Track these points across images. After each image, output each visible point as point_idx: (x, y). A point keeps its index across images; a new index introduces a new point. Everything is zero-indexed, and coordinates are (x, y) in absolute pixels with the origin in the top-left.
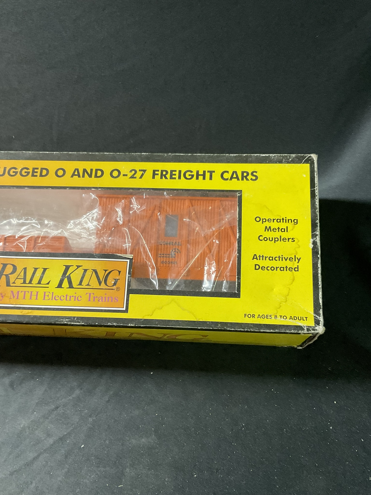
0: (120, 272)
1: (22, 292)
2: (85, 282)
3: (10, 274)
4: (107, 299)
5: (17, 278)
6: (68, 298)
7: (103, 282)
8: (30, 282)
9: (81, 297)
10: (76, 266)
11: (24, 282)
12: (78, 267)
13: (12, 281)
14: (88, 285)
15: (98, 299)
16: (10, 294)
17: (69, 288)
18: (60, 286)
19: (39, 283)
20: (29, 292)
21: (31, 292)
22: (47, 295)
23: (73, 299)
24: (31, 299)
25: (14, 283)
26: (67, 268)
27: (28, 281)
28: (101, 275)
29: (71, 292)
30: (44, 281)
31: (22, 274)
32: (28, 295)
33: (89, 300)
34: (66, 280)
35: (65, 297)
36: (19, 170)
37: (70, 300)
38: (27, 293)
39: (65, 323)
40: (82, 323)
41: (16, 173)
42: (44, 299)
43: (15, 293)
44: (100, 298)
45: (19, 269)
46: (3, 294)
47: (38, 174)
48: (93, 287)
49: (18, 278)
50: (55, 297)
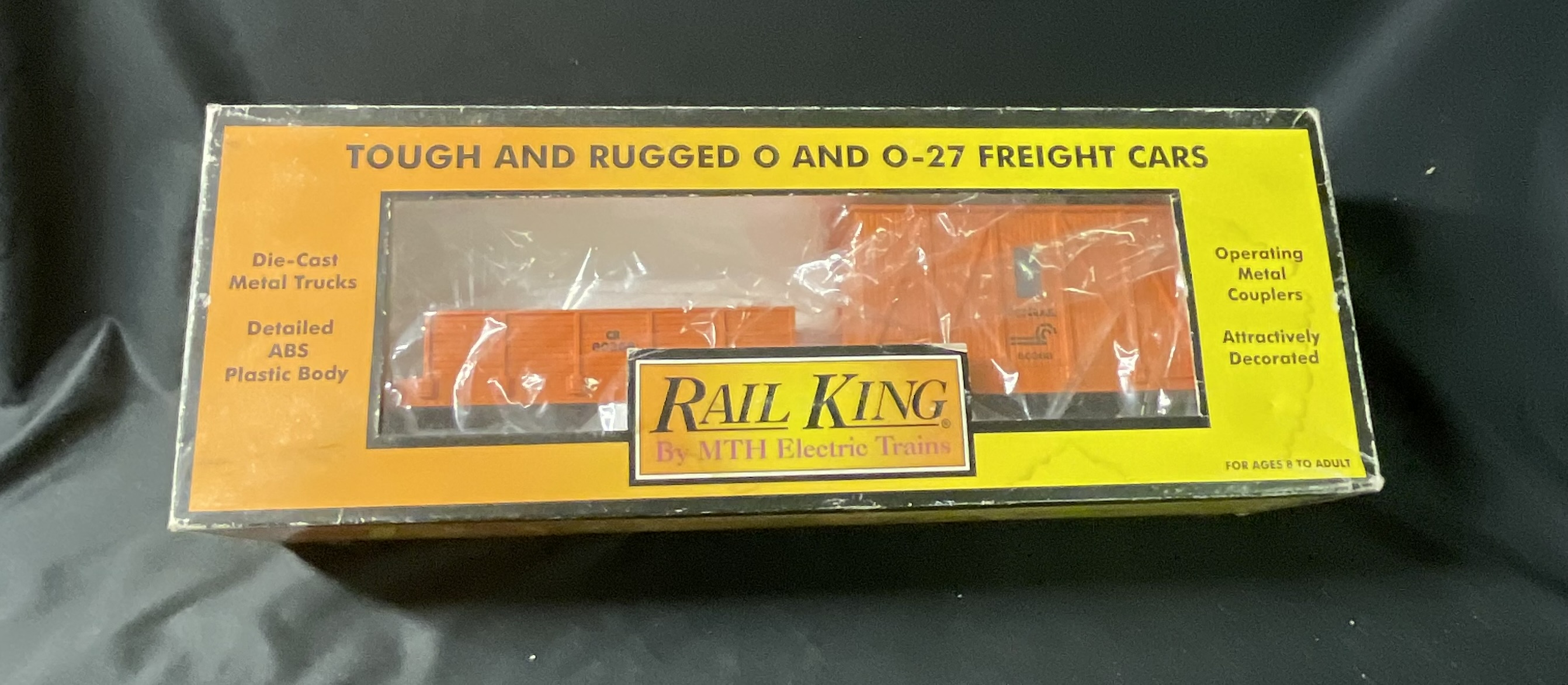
0: (944, 385)
1: (726, 441)
2: (869, 412)
4: (924, 447)
5: (709, 411)
6: (836, 451)
7: (911, 409)
8: (743, 418)
9: (865, 447)
10: (843, 375)
11: (729, 419)
12: (848, 377)
13: (697, 418)
14: (877, 418)
15: (905, 449)
16: (697, 449)
17: (835, 426)
18: (813, 423)
19: (764, 418)
20: (744, 441)
21: (749, 442)
22: (787, 446)
23: (846, 451)
24: (749, 457)
25: (704, 422)
26: (823, 380)
27: (736, 415)
28: (905, 394)
29: (840, 436)
30: (775, 414)
31: (720, 400)
32: (741, 450)
33: (885, 452)
34: (824, 409)
35: (829, 448)
36: (666, 153)
37: (841, 454)
38: (738, 444)
39: (839, 507)
40: (877, 505)
41: (661, 159)
42: (781, 455)
43: (711, 446)
44: (909, 446)
45: (711, 390)
46: (682, 452)
47: (715, 161)
48: (889, 421)
49: (713, 409)
50: (805, 450)
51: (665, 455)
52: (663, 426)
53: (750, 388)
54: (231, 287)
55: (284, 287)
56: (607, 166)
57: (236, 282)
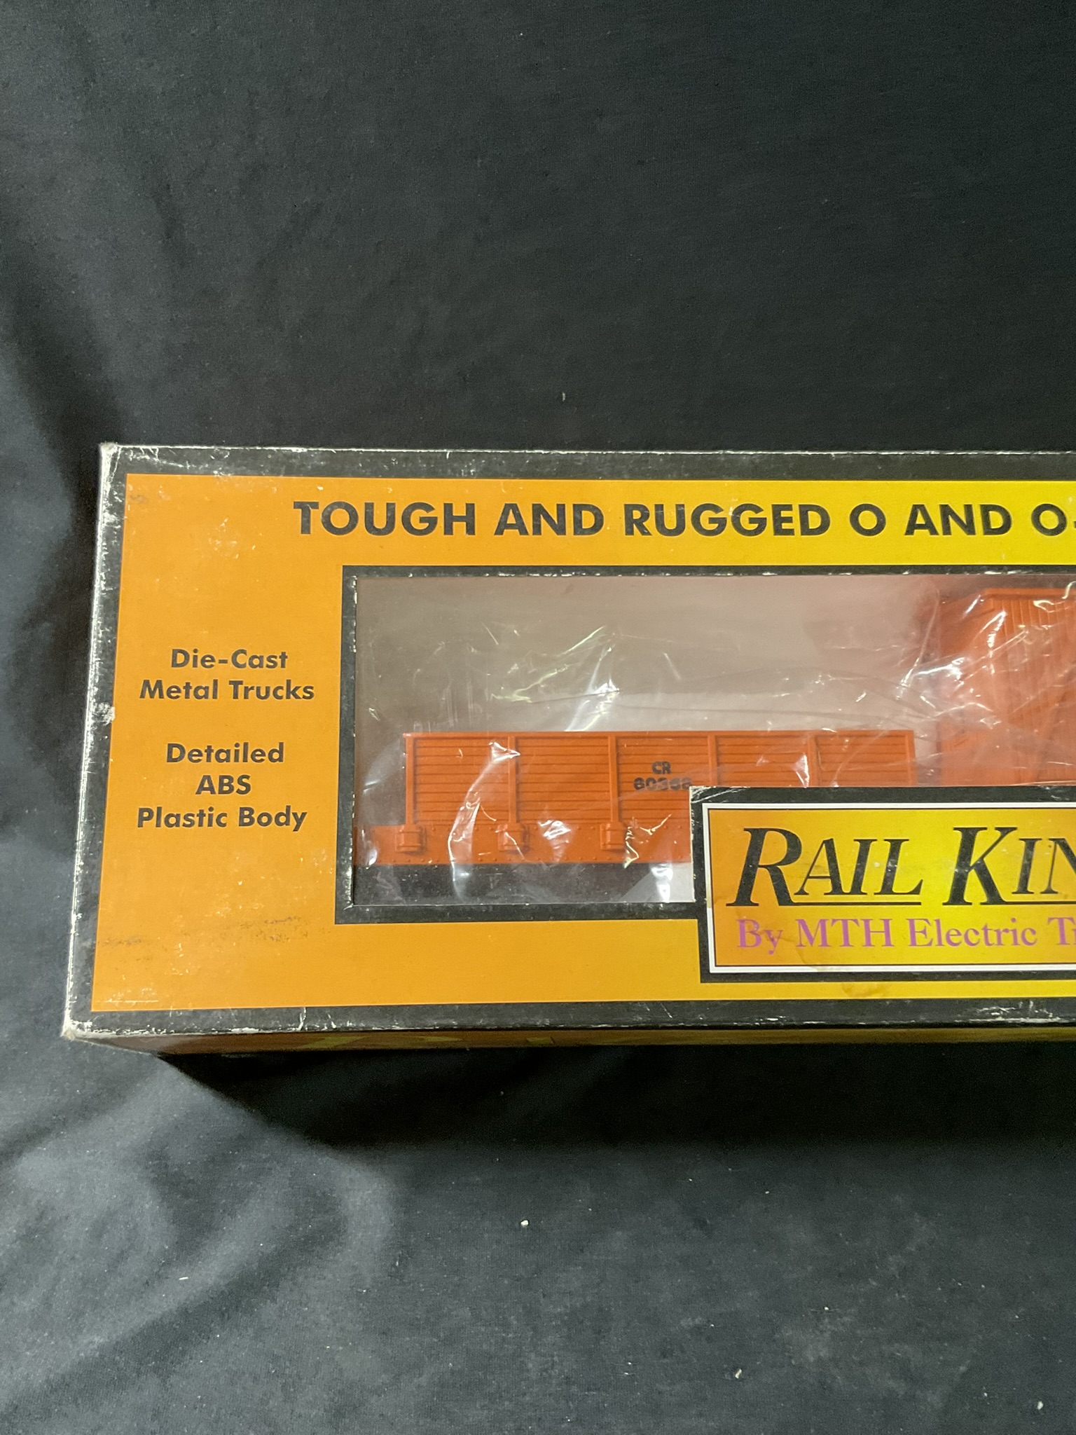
1: (834, 921)
2: (1037, 883)
3: (780, 864)
5: (808, 877)
6: (993, 937)
8: (856, 889)
9: (1034, 932)
10: (997, 829)
11: (837, 889)
12: (1005, 831)
13: (792, 886)
14: (1049, 891)
16: (794, 930)
17: (990, 902)
18: (957, 897)
19: (887, 888)
20: (860, 921)
21: (867, 922)
22: (922, 929)
23: (1007, 938)
24: (868, 943)
25: (802, 892)
26: (969, 836)
27: (847, 883)
29: (998, 915)
30: (902, 883)
31: (823, 859)
32: (857, 932)
33: (1063, 942)
34: (973, 878)
35: (982, 933)
36: (728, 513)
37: (999, 943)
38: (851, 924)
39: (1000, 1019)
40: (1054, 1017)
41: (722, 523)
42: (914, 943)
43: (813, 927)
45: (810, 846)
46: (774, 934)
47: (796, 525)
48: (1066, 896)
49: (811, 875)
50: (948, 935)
51: (750, 939)
52: (744, 897)
53: (865, 845)
54: (142, 696)
55: (215, 697)
56: (649, 534)
57: (150, 689)
